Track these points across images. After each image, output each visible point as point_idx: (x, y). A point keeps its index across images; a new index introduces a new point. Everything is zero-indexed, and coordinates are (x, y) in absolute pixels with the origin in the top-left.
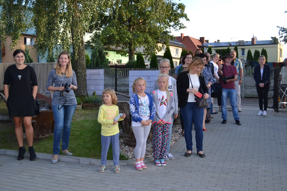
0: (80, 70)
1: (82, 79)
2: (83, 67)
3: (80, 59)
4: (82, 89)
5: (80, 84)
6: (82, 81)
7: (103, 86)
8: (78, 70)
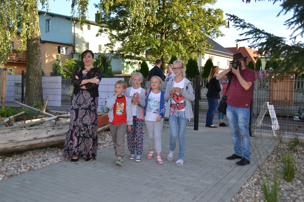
0: (32, 77)
1: (35, 87)
2: (36, 74)
3: (33, 64)
4: (33, 99)
5: (32, 92)
6: (34, 90)
7: (61, 96)
8: (30, 76)
